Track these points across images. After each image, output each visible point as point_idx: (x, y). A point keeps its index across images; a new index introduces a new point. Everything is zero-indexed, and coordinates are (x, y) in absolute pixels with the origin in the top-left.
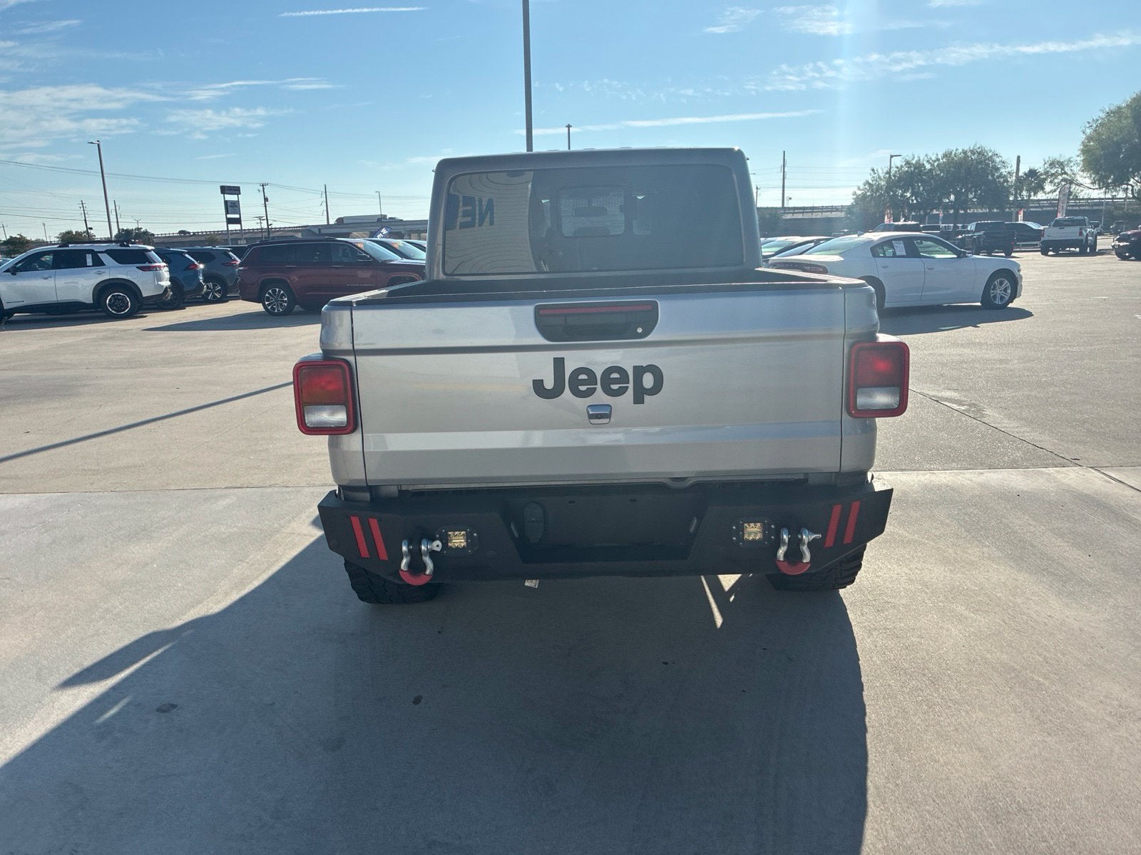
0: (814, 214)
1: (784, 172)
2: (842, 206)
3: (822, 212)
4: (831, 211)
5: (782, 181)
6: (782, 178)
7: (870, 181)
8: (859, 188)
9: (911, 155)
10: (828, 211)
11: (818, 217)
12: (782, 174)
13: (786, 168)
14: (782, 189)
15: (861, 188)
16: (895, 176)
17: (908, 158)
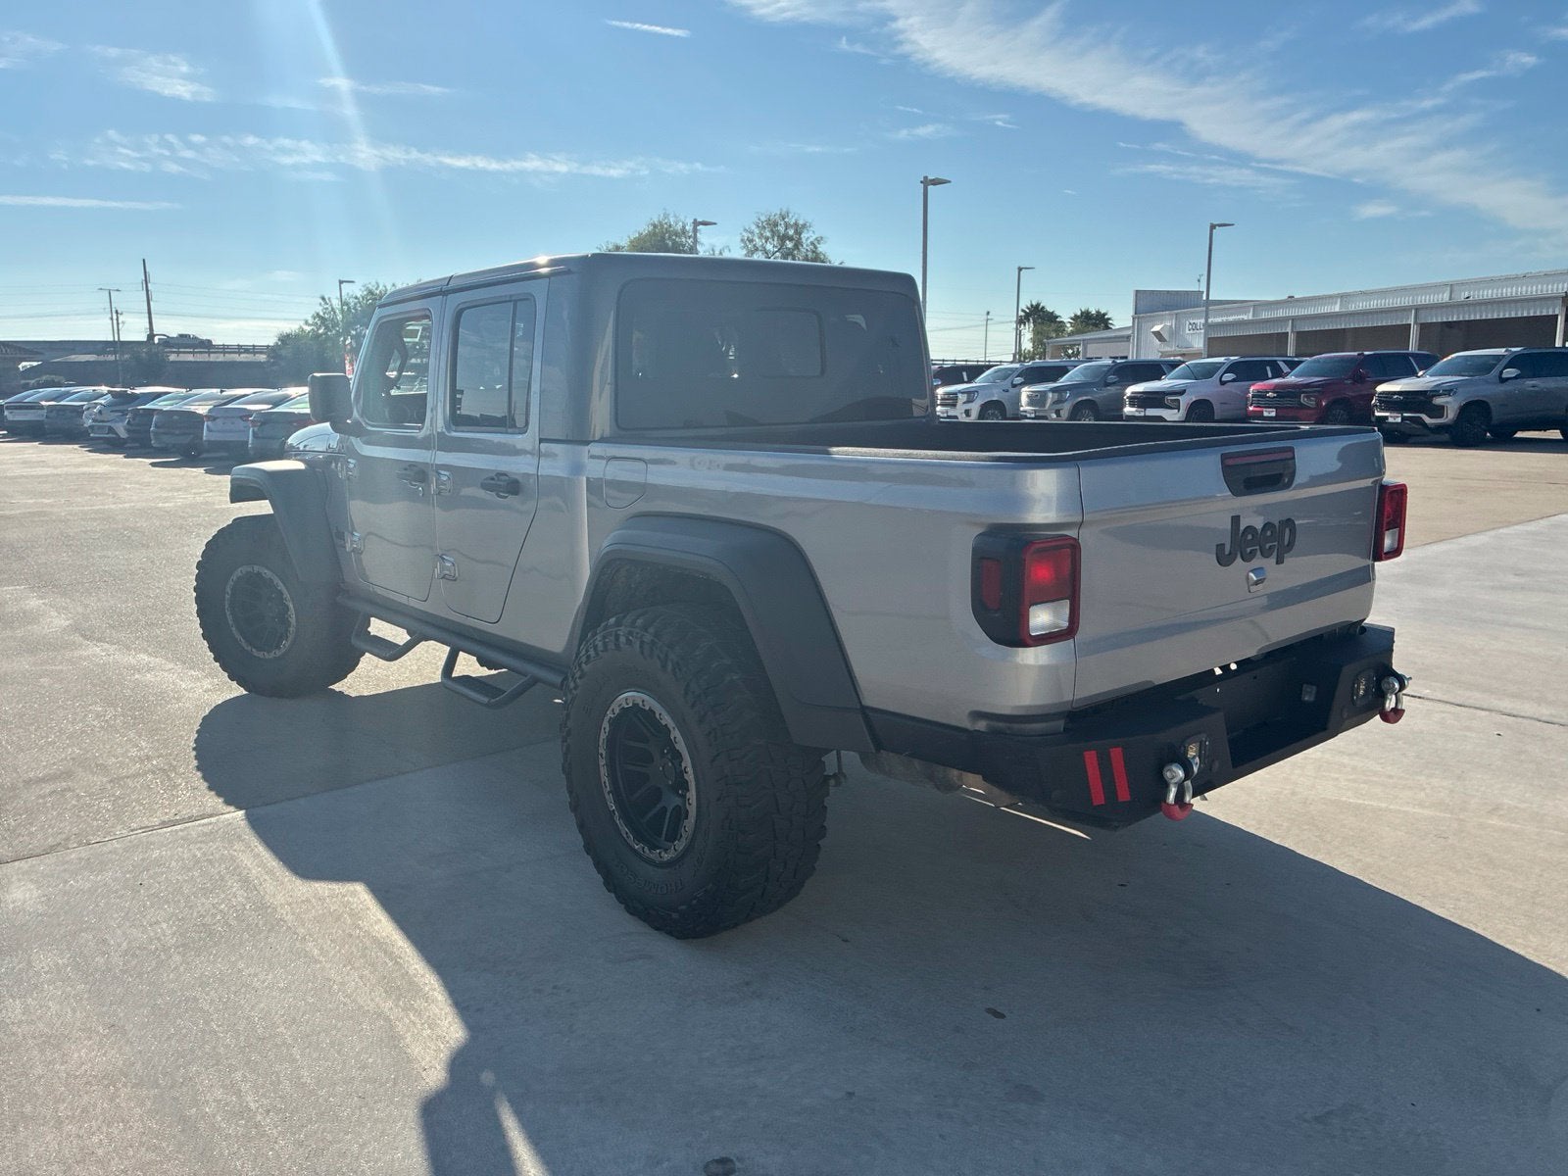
0: (212, 355)
1: (147, 291)
2: (254, 346)
3: (225, 353)
4: (240, 353)
5: (146, 304)
6: (145, 299)
7: (321, 314)
8: (306, 323)
9: (374, 283)
10: (235, 353)
11: (220, 360)
12: (145, 292)
13: (149, 285)
14: (147, 315)
15: (310, 322)
16: (355, 308)
17: (370, 287)
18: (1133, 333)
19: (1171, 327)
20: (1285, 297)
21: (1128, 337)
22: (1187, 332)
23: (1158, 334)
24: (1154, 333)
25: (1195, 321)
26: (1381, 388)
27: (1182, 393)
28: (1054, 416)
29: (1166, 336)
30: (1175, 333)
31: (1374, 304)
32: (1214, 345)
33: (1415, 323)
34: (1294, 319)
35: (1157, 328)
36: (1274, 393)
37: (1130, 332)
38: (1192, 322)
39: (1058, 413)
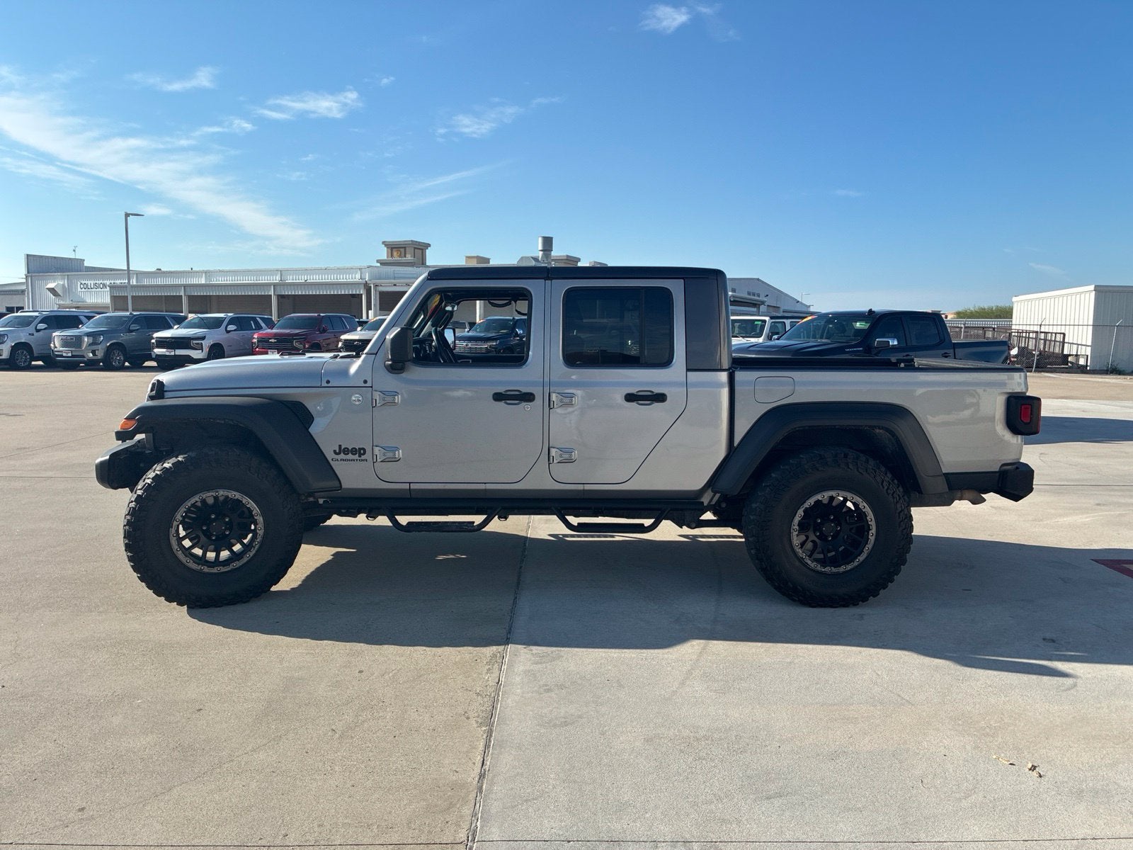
18: (27, 286)
19: (63, 285)
20: (154, 270)
21: (23, 292)
22: (79, 289)
23: (52, 291)
24: (49, 289)
25: (86, 282)
26: (344, 337)
27: (203, 338)
28: (91, 355)
29: (59, 291)
30: (68, 290)
31: (229, 280)
32: (119, 301)
33: (274, 294)
34: (185, 286)
35: (51, 285)
36: (275, 339)
37: (24, 287)
38: (83, 282)
39: (94, 352)
